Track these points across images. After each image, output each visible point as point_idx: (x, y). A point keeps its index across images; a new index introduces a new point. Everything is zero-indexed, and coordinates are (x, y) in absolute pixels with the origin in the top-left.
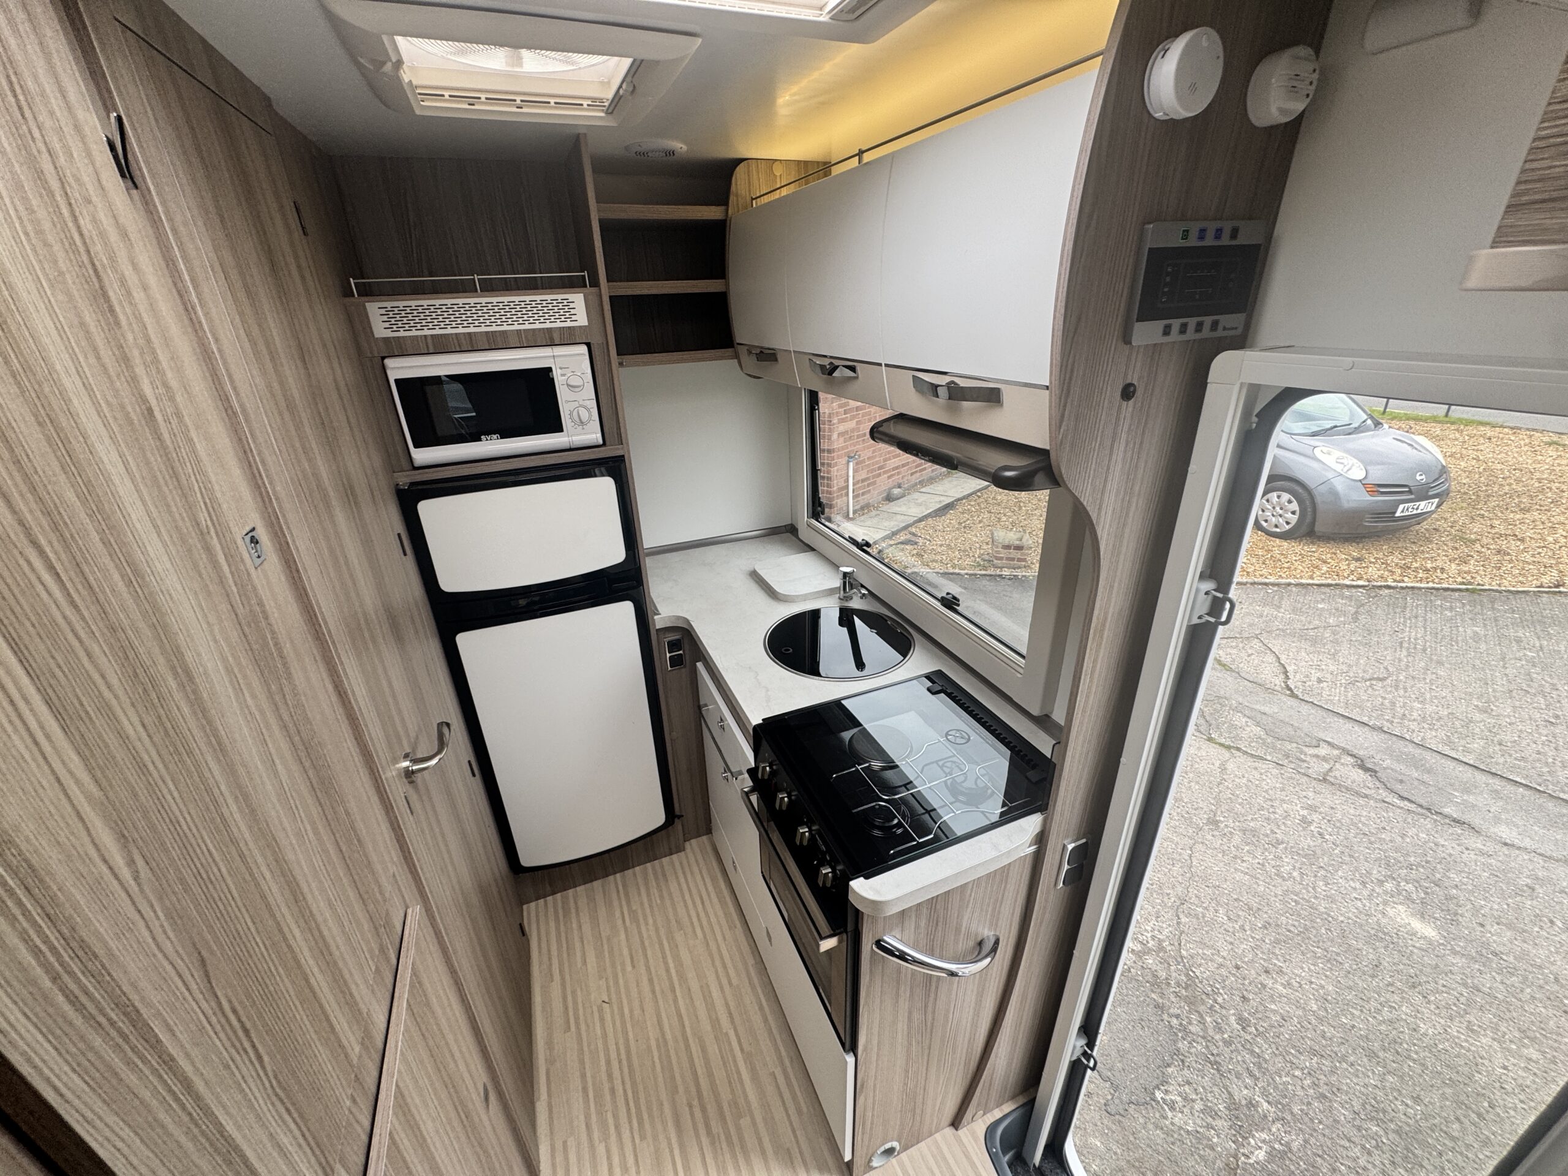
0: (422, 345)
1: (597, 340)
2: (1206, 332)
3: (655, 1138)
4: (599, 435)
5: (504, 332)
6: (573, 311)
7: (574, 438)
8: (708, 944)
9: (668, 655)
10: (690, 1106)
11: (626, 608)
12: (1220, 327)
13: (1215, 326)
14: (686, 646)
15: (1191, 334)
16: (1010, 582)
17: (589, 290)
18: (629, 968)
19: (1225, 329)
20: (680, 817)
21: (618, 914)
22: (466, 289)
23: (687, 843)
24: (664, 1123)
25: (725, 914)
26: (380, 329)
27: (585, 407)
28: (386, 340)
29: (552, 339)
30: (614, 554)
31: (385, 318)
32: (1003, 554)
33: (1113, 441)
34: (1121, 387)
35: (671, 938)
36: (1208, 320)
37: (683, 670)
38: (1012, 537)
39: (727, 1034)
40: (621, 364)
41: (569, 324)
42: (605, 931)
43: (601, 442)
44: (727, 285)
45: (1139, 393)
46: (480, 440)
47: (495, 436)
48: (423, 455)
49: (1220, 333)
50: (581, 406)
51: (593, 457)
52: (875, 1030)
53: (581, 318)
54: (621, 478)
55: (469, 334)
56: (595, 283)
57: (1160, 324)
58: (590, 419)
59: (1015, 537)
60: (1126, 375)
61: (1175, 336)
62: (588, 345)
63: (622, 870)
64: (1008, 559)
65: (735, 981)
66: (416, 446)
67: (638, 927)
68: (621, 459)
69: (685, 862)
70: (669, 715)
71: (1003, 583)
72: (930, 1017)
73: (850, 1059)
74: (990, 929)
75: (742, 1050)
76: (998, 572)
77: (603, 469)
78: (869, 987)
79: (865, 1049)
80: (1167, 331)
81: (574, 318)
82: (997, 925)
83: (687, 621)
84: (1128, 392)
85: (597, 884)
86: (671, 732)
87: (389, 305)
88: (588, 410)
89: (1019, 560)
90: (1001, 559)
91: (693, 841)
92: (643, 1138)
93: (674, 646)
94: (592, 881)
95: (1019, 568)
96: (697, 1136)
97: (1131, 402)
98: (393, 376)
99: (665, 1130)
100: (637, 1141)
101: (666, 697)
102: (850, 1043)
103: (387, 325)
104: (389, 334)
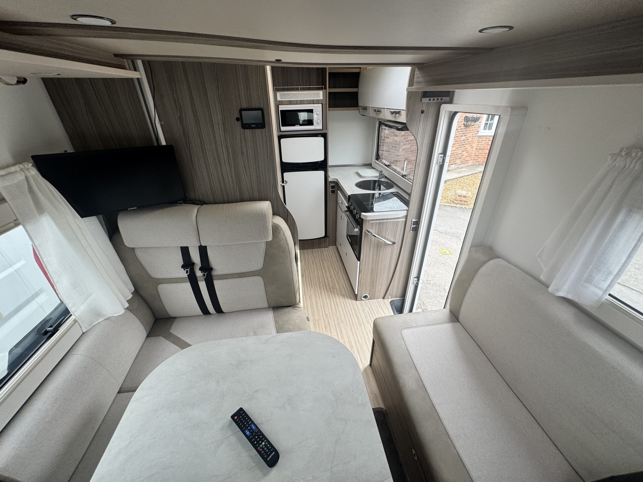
0: (286, 103)
1: (324, 103)
2: (439, 101)
3: (315, 289)
4: (322, 127)
5: (304, 100)
6: (319, 96)
7: (316, 127)
8: (331, 264)
9: (331, 189)
10: (323, 286)
11: (322, 173)
12: (443, 100)
13: (441, 99)
14: (336, 187)
15: (436, 101)
16: (459, 209)
17: (324, 90)
18: (312, 264)
19: (444, 100)
20: (328, 237)
21: (310, 256)
22: (297, 89)
23: (329, 247)
24: (317, 287)
25: (337, 260)
26: (279, 99)
27: (319, 119)
28: (280, 101)
29: (314, 102)
30: (321, 158)
31: (280, 96)
32: (458, 198)
33: (420, 121)
34: (421, 111)
35: (322, 262)
36: (440, 98)
37: (334, 195)
38: (464, 193)
39: (333, 278)
40: (329, 110)
41: (318, 99)
42: (307, 258)
43: (322, 129)
44: (358, 90)
45: (425, 112)
46: (295, 126)
47: (298, 125)
48: (283, 128)
49: (443, 101)
50: (318, 119)
51: (319, 132)
52: (365, 254)
53: (321, 97)
54: (326, 138)
55: (296, 100)
56: (325, 89)
57: (428, 99)
58: (320, 122)
59: (465, 193)
60: (422, 108)
61: (432, 101)
62: (322, 104)
63: (312, 249)
64: (460, 201)
65: (337, 270)
66: (282, 126)
67: (315, 259)
68: (326, 134)
69: (328, 250)
70: (329, 207)
71: (456, 209)
72: (378, 258)
73: (359, 262)
74: (393, 240)
75: (336, 280)
76: (455, 205)
77: (320, 136)
78: (364, 242)
79: (362, 260)
80: (430, 100)
81: (320, 97)
82: (395, 239)
83: (337, 179)
84: (422, 112)
85: (305, 250)
86: (329, 212)
87: (281, 93)
88: (320, 120)
89: (465, 201)
90: (457, 200)
91: (331, 247)
92: (312, 288)
93: (333, 187)
94: (304, 249)
95: (464, 204)
96: (324, 289)
97: (423, 114)
98: (280, 109)
99: (317, 288)
100: (311, 288)
101: (329, 202)
102: (359, 259)
103: (280, 97)
104: (280, 100)
